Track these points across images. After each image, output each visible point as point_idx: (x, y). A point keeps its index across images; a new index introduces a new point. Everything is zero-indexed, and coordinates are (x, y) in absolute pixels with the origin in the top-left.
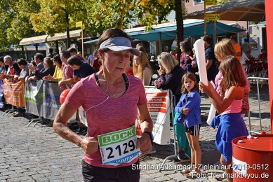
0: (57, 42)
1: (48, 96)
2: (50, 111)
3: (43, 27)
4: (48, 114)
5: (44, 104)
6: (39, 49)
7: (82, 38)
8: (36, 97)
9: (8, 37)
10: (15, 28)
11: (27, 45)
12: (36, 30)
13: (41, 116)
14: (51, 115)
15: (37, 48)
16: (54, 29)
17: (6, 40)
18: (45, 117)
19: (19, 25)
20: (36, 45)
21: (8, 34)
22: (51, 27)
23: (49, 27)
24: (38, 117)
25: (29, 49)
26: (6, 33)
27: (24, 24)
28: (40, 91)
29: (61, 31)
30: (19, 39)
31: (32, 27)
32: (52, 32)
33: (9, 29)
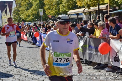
0: (90, 13)
1: (90, 46)
2: (91, 56)
3: (83, 3)
4: (90, 58)
5: (87, 51)
6: (79, 17)
7: (108, 10)
8: (82, 47)
9: (61, 10)
10: (65, 4)
11: (72, 14)
12: (79, 5)
13: (85, 59)
14: (92, 59)
15: (78, 16)
16: (90, 5)
17: (59, 11)
18: (88, 60)
19: (67, 2)
20: (78, 14)
21: (60, 8)
22: (89, 3)
23: (87, 3)
24: (82, 59)
25: (73, 17)
26: (59, 7)
27: (71, 1)
28: (85, 43)
29: (94, 5)
30: (67, 10)
31: (76, 3)
32: (89, 6)
33: (61, 5)
